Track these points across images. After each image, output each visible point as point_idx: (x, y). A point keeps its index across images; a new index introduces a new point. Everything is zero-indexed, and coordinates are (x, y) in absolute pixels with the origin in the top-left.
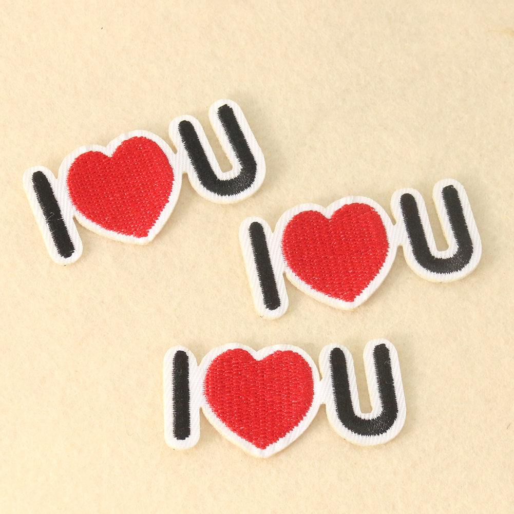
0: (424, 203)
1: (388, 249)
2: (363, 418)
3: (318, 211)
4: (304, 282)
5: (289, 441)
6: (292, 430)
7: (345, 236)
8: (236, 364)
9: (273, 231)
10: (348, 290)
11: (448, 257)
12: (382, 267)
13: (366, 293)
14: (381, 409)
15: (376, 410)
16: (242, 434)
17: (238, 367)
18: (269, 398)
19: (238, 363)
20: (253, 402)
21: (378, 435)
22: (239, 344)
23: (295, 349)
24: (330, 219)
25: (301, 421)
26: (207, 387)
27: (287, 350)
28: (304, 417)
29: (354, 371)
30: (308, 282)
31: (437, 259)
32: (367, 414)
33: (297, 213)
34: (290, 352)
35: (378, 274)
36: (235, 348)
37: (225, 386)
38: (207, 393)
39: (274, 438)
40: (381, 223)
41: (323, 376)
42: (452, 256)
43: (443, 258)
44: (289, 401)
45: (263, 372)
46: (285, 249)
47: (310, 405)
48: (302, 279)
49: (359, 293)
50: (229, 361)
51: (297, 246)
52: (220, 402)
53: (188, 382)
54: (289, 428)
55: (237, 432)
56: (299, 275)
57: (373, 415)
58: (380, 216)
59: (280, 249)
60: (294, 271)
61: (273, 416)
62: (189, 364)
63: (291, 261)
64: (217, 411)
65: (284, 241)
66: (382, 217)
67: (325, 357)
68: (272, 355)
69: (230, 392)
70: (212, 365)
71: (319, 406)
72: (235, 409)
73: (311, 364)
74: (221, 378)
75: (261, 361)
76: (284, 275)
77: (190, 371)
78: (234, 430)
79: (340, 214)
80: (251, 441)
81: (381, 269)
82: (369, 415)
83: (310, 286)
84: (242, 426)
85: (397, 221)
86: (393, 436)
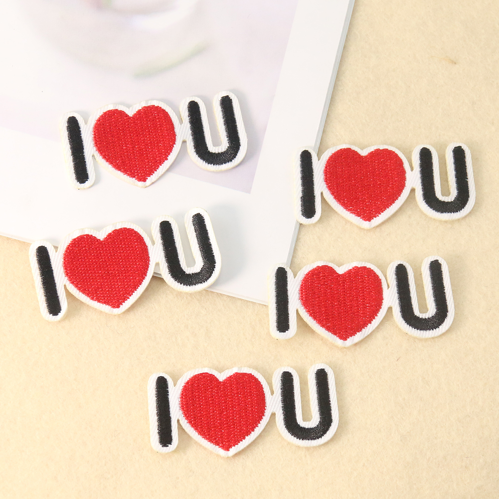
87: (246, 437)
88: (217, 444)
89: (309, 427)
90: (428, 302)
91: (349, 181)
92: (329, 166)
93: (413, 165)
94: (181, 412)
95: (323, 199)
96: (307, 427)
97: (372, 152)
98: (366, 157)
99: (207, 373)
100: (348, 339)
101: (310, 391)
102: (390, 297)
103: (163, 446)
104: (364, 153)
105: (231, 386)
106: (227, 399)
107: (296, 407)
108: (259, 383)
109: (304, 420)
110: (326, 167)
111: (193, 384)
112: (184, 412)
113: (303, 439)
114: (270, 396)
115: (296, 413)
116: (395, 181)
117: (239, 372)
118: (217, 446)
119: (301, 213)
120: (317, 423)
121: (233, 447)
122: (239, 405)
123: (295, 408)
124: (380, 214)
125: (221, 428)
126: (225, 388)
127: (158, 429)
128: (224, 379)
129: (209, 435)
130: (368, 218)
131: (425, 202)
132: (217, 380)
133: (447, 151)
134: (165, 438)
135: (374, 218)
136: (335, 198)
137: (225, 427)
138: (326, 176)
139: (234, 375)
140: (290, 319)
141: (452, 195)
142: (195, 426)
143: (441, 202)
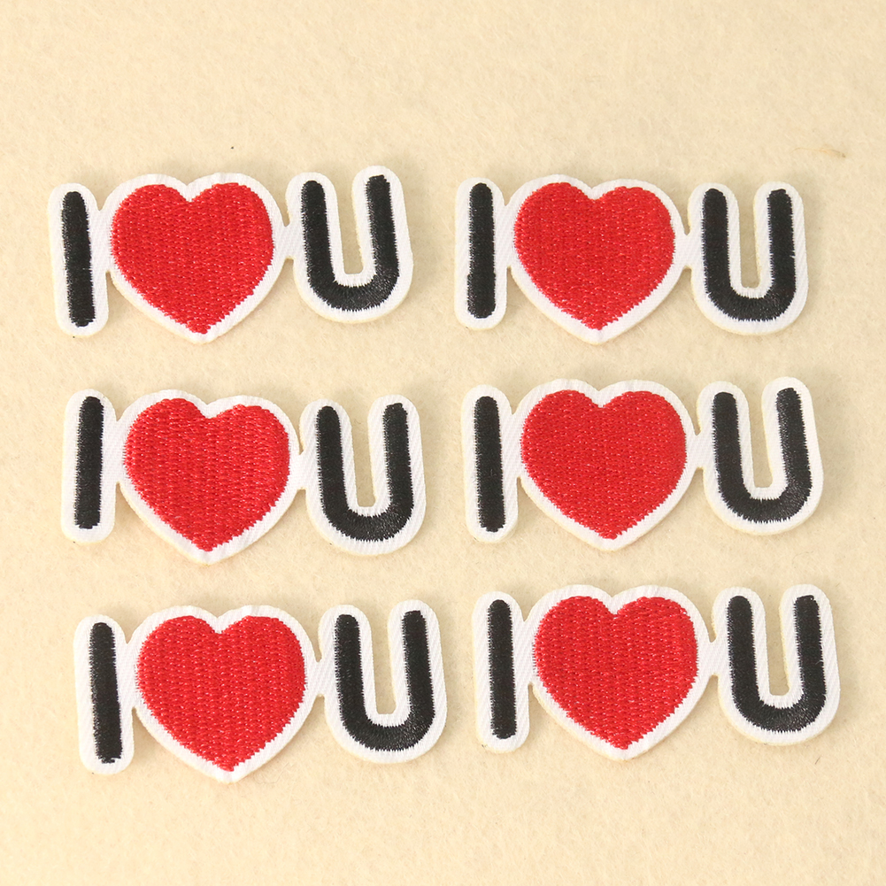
0: (764, 616)
1: (695, 678)
2: (360, 514)
3: (600, 600)
4: (558, 705)
5: (247, 542)
6: (253, 526)
7: (634, 646)
8: (175, 420)
9: (525, 617)
10: (623, 730)
11: (784, 706)
12: (680, 705)
13: (648, 740)
14: (389, 502)
15: (380, 502)
16: (178, 526)
17: (177, 426)
18: (222, 475)
19: (177, 420)
20: (197, 480)
21: (382, 540)
22: (181, 392)
23: (266, 405)
24: (616, 616)
25: (267, 513)
26: (130, 453)
27: (253, 405)
28: (272, 508)
29: (351, 442)
30: (564, 706)
31: (767, 706)
32: (367, 508)
33: (566, 597)
34: (258, 408)
35: (672, 715)
36: (175, 397)
37: (156, 454)
38: (128, 462)
39: (225, 536)
40: (693, 634)
41: (305, 448)
42: (790, 706)
43: (777, 706)
44: (251, 482)
45: (215, 436)
46: (538, 649)
47: (283, 490)
48: (556, 699)
49: (637, 737)
50: (164, 416)
51: (557, 648)
52: (147, 476)
53: (101, 445)
54: (249, 522)
55: (170, 523)
56: (552, 692)
57: (376, 510)
58: (692, 623)
59: (531, 647)
60: (547, 684)
61: (225, 503)
62: (105, 417)
63: (545, 668)
64: (143, 490)
65: (539, 637)
66: (695, 626)
67: (309, 419)
68: (231, 410)
69: (163, 462)
70: (139, 420)
71: (296, 492)
72: (170, 489)
73: (289, 428)
74: (151, 442)
75: (212, 419)
76: (530, 687)
77: (105, 429)
78: (167, 520)
79: (633, 609)
80: (190, 538)
81: (678, 707)
82: (370, 510)
83: (566, 712)
84: (178, 515)
85: (717, 636)
86: (402, 544)
87: (267, 744)
88: (209, 756)
89: (390, 725)
90: (375, 484)
91: (564, 247)
92: (525, 216)
93: (691, 223)
94: (139, 694)
95: (511, 283)
96: (385, 725)
97: (612, 192)
98: (598, 202)
99: (192, 617)
100: (214, 548)
101: (392, 653)
102: (304, 470)
103: (103, 762)
104: (595, 193)
105: (238, 642)
106: (229, 668)
107: (364, 685)
108: (294, 636)
109: (381, 710)
110: (520, 219)
111: (163, 640)
112: (146, 695)
113: (377, 749)
114: (313, 663)
115: (365, 696)
116: (653, 252)
117: (254, 615)
118: (211, 762)
119: (467, 307)
120: (406, 717)
121: (241, 764)
122: (254, 680)
123: (362, 688)
124: (621, 316)
125: (217, 726)
126: (227, 646)
127: (94, 728)
128: (224, 629)
129: (194, 739)
130: (598, 322)
131: (711, 296)
132: (211, 630)
133: (756, 199)
134: (109, 746)
135: (609, 323)
136: (535, 279)
137: (225, 724)
138: (519, 235)
139: (244, 620)
140: (102, 503)
141: (762, 286)
142: (167, 722)
143: (739, 297)
